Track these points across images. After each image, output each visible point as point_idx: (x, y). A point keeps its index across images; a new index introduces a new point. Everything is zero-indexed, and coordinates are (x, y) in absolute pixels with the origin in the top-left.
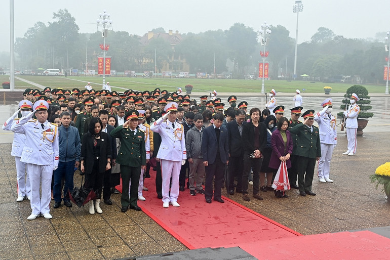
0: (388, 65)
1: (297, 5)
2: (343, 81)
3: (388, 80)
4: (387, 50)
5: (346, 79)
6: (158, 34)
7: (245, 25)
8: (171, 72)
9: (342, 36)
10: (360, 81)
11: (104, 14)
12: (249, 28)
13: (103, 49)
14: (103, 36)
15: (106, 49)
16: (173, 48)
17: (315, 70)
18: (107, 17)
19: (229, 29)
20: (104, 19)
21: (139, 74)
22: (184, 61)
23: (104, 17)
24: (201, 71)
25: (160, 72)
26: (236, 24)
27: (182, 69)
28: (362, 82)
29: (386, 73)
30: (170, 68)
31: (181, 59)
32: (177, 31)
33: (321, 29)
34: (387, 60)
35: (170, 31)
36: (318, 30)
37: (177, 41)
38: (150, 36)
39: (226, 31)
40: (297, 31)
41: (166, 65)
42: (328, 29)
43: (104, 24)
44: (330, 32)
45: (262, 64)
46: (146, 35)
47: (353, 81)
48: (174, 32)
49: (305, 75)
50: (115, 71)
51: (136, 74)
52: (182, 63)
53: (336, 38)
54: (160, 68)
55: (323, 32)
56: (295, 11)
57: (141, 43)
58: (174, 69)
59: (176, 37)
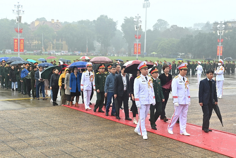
0: (220, 44)
1: (145, 2)
2: (179, 57)
3: (220, 56)
4: (219, 34)
5: (181, 55)
6: (43, 22)
7: (108, 17)
8: (55, 51)
9: (176, 25)
10: (192, 57)
11: (18, 4)
12: (110, 19)
13: (17, 31)
14: (17, 22)
15: (21, 32)
16: (55, 33)
17: (160, 49)
18: (20, 6)
19: (96, 20)
20: (18, 8)
21: (30, 52)
22: (64, 43)
23: (18, 7)
24: (77, 51)
25: (46, 51)
26: (102, 16)
27: (62, 49)
28: (192, 58)
29: (218, 50)
30: (53, 48)
31: (61, 41)
32: (57, 20)
33: (159, 20)
34: (219, 41)
35: (53, 20)
36: (158, 21)
37: (58, 28)
38: (37, 24)
39: (94, 21)
40: (146, 21)
41: (51, 46)
42: (164, 21)
43: (18, 12)
44: (165, 23)
45: (137, 44)
46: (33, 23)
47: (187, 56)
48: (55, 21)
49: (154, 53)
50: (10, 50)
51: (28, 52)
52: (62, 44)
53: (172, 27)
54: (46, 48)
55: (161, 22)
56: (144, 7)
57: (30, 29)
58: (56, 49)
59: (57, 24)
